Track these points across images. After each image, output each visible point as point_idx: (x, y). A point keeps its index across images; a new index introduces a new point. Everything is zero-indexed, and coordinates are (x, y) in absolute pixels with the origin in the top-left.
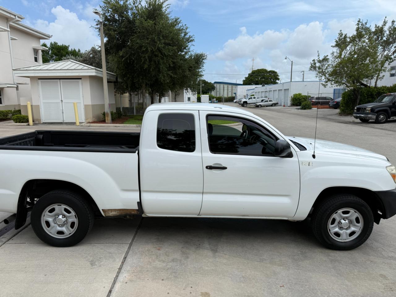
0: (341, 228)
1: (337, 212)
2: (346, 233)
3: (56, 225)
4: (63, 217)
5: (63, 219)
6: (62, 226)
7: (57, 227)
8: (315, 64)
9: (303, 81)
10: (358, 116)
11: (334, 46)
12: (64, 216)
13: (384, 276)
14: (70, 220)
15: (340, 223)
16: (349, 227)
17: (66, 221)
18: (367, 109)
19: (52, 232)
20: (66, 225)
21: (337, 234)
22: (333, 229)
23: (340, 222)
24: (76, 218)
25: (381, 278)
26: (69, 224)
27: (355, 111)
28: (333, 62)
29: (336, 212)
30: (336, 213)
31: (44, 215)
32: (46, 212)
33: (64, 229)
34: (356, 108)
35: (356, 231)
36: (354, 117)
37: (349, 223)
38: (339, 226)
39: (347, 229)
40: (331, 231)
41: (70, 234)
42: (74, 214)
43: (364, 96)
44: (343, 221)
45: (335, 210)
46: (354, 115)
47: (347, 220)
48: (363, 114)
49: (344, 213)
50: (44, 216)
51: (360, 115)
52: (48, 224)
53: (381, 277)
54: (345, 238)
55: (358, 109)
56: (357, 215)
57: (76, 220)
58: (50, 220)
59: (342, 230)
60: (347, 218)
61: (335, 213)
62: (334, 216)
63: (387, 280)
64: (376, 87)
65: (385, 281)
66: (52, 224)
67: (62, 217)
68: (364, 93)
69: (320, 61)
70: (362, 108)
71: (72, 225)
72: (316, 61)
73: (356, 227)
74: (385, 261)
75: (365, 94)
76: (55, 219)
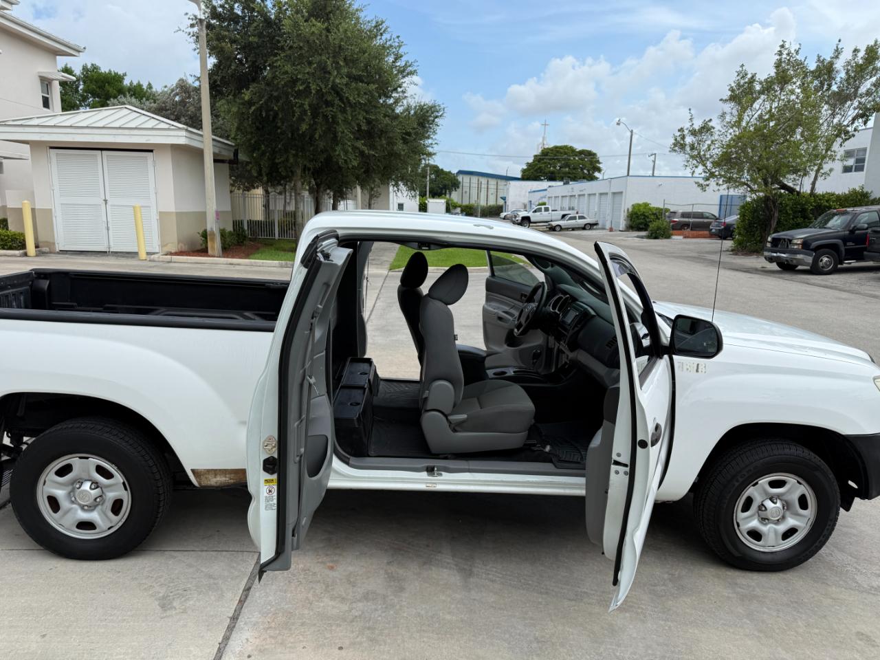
0: (764, 520)
1: (757, 483)
2: (776, 532)
3: (74, 506)
4: (93, 487)
5: (92, 492)
6: (91, 508)
7: (76, 510)
8: (683, 137)
9: (653, 176)
10: (774, 256)
11: (726, 100)
12: (96, 485)
13: (867, 637)
14: (111, 495)
15: (762, 507)
16: (784, 518)
17: (101, 496)
18: (795, 241)
19: (64, 523)
20: (100, 507)
21: (756, 535)
22: (747, 522)
23: (763, 505)
24: (126, 489)
25: (859, 642)
26: (109, 505)
27: (769, 245)
28: (722, 134)
29: (755, 482)
30: (754, 485)
31: (45, 482)
32: (50, 475)
33: (94, 516)
34: (769, 239)
35: (799, 527)
36: (766, 258)
37: (783, 508)
38: (759, 516)
39: (778, 522)
40: (741, 527)
41: (109, 529)
42: (122, 481)
43: (787, 213)
44: (769, 504)
45: (752, 479)
46: (766, 254)
47: (778, 501)
48: (784, 254)
49: (774, 484)
50: (44, 484)
51: (778, 254)
52: (54, 503)
53: (861, 640)
54: (772, 543)
55: (776, 242)
56: (803, 489)
57: (126, 496)
58: (60, 493)
59: (766, 524)
60: (779, 496)
61: (752, 484)
62: (750, 491)
63: (873, 646)
64: (812, 194)
65: (870, 650)
66: (64, 504)
67: (90, 488)
68: (787, 205)
69: (694, 133)
70: (784, 239)
71: (117, 506)
72: (686, 132)
73: (798, 517)
74: (865, 599)
75: (788, 208)
76: (73, 490)
